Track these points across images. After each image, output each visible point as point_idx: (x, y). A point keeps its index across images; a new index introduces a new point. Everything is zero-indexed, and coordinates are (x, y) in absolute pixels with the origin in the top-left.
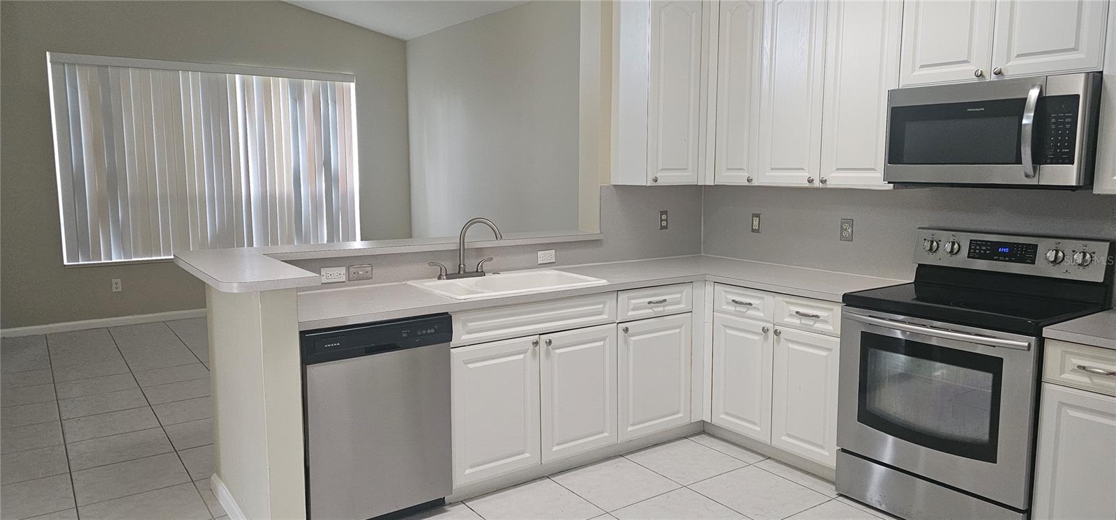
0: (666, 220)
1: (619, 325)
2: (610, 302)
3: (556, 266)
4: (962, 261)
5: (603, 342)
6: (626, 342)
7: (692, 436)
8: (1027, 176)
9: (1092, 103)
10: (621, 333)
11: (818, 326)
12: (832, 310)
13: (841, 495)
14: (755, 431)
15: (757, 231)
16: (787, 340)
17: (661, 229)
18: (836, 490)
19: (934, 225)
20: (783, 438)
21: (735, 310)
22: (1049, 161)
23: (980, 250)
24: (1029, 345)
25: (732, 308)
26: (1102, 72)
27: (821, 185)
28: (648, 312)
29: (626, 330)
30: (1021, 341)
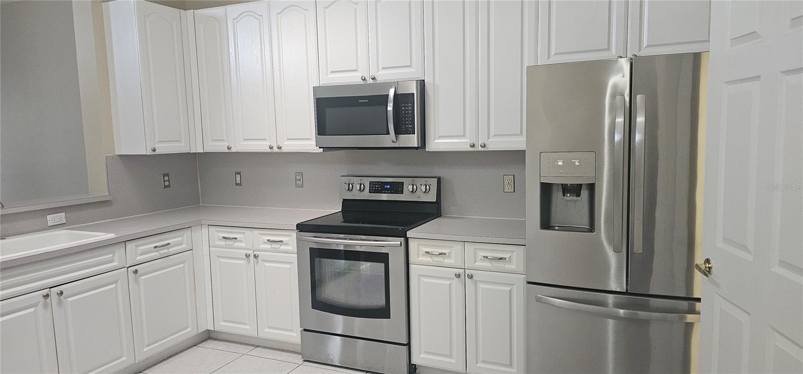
0: (169, 181)
1: (129, 268)
2: (119, 252)
3: (67, 226)
4: (366, 195)
5: (115, 285)
6: (136, 281)
7: (200, 343)
8: (393, 142)
9: (421, 98)
10: (131, 275)
11: (283, 247)
12: (291, 235)
13: (305, 361)
14: (246, 329)
15: (240, 184)
16: (263, 261)
17: (165, 188)
18: (302, 358)
19: (350, 173)
20: (266, 330)
21: (226, 245)
22: (403, 133)
23: (375, 187)
24: (401, 242)
25: (223, 243)
26: (424, 80)
27: (278, 151)
28: (155, 254)
29: (136, 272)
30: (397, 241)
